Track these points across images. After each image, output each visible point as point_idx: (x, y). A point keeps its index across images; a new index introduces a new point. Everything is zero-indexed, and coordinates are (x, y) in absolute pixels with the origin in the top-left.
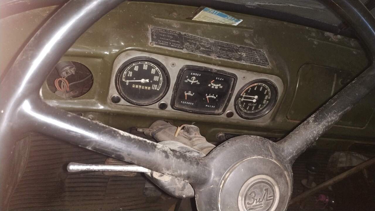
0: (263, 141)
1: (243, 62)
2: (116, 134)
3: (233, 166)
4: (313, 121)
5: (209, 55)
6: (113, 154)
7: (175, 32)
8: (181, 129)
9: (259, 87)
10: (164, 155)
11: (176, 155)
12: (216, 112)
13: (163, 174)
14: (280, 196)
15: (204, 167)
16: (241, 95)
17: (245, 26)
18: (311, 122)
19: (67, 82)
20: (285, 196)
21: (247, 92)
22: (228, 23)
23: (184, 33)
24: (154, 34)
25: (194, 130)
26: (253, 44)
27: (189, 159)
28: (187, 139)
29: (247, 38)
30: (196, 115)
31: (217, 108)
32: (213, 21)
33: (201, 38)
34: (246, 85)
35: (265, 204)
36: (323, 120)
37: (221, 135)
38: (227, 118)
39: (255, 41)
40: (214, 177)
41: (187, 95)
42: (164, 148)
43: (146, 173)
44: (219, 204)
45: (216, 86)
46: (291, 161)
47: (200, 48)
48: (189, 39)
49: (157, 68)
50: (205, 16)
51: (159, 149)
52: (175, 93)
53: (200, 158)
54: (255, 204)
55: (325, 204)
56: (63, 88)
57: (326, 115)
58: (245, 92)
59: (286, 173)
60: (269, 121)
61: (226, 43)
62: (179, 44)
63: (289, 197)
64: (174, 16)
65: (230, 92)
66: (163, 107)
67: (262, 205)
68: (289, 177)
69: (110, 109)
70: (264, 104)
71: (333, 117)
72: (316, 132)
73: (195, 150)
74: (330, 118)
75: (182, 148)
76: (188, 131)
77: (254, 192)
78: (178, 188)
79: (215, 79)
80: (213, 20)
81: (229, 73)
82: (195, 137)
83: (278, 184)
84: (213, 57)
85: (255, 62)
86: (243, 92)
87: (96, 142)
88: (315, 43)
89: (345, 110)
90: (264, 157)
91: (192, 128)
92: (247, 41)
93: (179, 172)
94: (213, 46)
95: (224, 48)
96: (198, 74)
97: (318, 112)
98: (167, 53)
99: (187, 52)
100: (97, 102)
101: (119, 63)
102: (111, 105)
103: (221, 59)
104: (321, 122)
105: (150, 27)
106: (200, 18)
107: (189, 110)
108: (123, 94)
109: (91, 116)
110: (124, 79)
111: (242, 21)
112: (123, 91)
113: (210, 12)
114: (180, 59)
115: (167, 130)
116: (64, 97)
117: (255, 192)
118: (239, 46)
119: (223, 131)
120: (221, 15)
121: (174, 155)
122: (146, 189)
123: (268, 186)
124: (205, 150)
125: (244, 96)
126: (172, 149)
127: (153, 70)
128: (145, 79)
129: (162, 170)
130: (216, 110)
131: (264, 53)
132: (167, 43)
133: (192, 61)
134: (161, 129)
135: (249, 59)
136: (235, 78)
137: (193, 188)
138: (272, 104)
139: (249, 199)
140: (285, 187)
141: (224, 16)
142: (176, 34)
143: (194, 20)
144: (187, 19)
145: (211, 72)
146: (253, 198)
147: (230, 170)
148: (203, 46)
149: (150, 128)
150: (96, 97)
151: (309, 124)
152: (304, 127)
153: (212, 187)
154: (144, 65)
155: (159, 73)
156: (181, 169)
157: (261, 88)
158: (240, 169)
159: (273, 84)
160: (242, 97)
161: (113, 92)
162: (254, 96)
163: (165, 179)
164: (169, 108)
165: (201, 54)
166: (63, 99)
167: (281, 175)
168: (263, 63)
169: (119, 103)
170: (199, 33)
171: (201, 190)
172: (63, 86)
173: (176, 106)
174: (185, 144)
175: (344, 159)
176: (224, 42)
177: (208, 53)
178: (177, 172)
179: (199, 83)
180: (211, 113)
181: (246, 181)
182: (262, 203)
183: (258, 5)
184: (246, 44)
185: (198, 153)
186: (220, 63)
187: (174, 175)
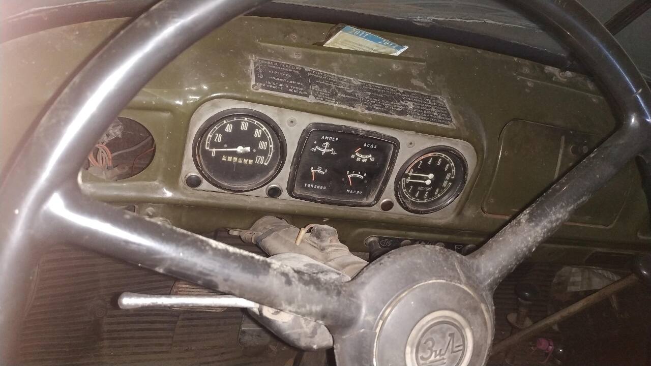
0: (445, 254)
1: (409, 118)
2: (205, 246)
3: (397, 296)
4: (527, 220)
5: (351, 105)
6: (199, 279)
7: (295, 67)
8: (307, 233)
9: (435, 159)
10: (283, 279)
11: (303, 280)
12: (365, 201)
13: (279, 310)
14: (474, 345)
15: (350, 298)
16: (406, 172)
17: (412, 56)
18: (524, 221)
19: (108, 149)
20: (482, 346)
21: (415, 168)
22: (385, 52)
23: (310, 69)
24: (260, 71)
25: (329, 234)
26: (425, 87)
27: (325, 286)
28: (316, 249)
29: (415, 78)
30: (331, 207)
31: (366, 194)
32: (359, 48)
33: (338, 77)
34: (414, 156)
35: (449, 357)
36: (542, 218)
37: (372, 239)
38: (383, 211)
39: (428, 82)
40: (366, 315)
41: (316, 174)
42: (283, 267)
43: (251, 309)
44: (374, 360)
45: (364, 158)
46: (491, 286)
47: (336, 94)
48: (318, 79)
49: (264, 128)
50: (346, 41)
51: (275, 270)
52: (294, 170)
53: (342, 284)
54: (432, 358)
55: (547, 354)
56: (101, 161)
57: (548, 210)
58: (412, 168)
59: (483, 306)
60: (453, 216)
61: (380, 85)
62: (301, 86)
63: (488, 347)
64: (292, 39)
65: (387, 168)
66: (274, 193)
67: (445, 361)
68: (489, 314)
69: (184, 198)
70: (444, 188)
71: (560, 213)
72: (531, 238)
73: (333, 269)
74: (554, 215)
75: (311, 265)
76: (318, 235)
77: (432, 338)
78: (305, 333)
79: (362, 146)
80: (358, 46)
81: (385, 137)
82: (331, 246)
83: (470, 324)
84: (359, 109)
85: (430, 117)
86: (410, 168)
87: (172, 259)
88: (529, 84)
89: (578, 202)
90: (447, 280)
91: (325, 230)
92: (415, 82)
93: (308, 308)
94: (359, 90)
95: (378, 95)
96: (333, 139)
97: (534, 205)
98: (281, 102)
99: (316, 101)
100: (161, 185)
101: (200, 120)
102: (185, 191)
103: (372, 113)
104: (540, 221)
105: (252, 59)
106: (336, 43)
107: (319, 199)
108: (206, 173)
109: (150, 210)
110: (208, 147)
111: (406, 48)
112: (207, 167)
113: (353, 33)
114: (303, 113)
115: (280, 233)
116: (103, 177)
117: (434, 339)
118: (401, 90)
119: (375, 234)
120: (372, 39)
121: (301, 279)
122: (244, 332)
123: (454, 329)
124: (348, 268)
125: (410, 174)
126: (295, 269)
127: (257, 130)
128: (244, 147)
129: (281, 305)
130: (364, 197)
131: (444, 102)
132: (281, 87)
133: (324, 117)
134: (271, 231)
135: (419, 112)
136: (396, 144)
137: (330, 333)
138: (457, 188)
139: (424, 351)
140: (481, 331)
141: (377, 41)
142: (297, 70)
143: (328, 46)
144: (314, 44)
145: (356, 135)
146: (430, 349)
147: (392, 302)
148: (343, 91)
149: (251, 229)
150: (160, 178)
151: (520, 225)
152: (512, 230)
153: (363, 333)
154: (243, 123)
155: (268, 136)
156: (311, 302)
157: (440, 160)
158: (409, 300)
159: (459, 155)
160: (407, 176)
161: (190, 169)
162: (428, 174)
163: (283, 319)
164: (285, 194)
165: (339, 103)
166: (103, 181)
167: (475, 310)
168: (442, 120)
169: (199, 188)
170: (335, 70)
171: (345, 337)
172: (101, 158)
173: (296, 191)
174: (313, 257)
175: (579, 279)
176: (376, 84)
177: (351, 101)
178: (305, 307)
179: (335, 153)
180: (356, 204)
181: (419, 321)
182: (445, 357)
183: (434, 20)
184: (415, 87)
185: (339, 274)
186: (370, 119)
187: (300, 313)
